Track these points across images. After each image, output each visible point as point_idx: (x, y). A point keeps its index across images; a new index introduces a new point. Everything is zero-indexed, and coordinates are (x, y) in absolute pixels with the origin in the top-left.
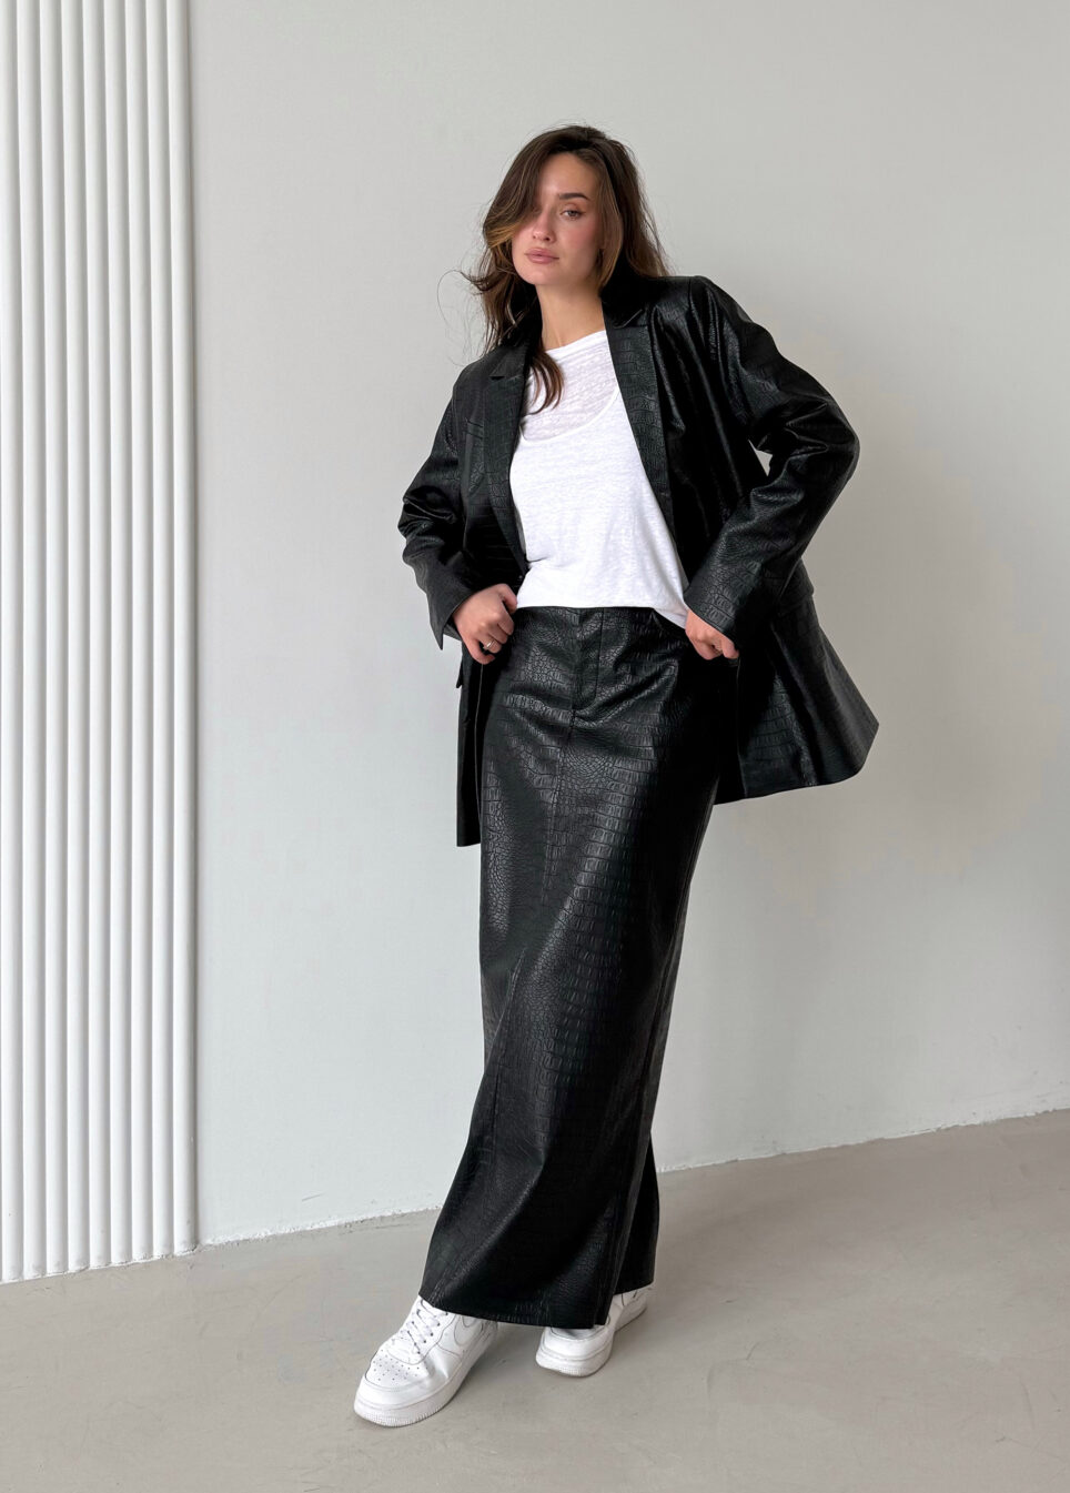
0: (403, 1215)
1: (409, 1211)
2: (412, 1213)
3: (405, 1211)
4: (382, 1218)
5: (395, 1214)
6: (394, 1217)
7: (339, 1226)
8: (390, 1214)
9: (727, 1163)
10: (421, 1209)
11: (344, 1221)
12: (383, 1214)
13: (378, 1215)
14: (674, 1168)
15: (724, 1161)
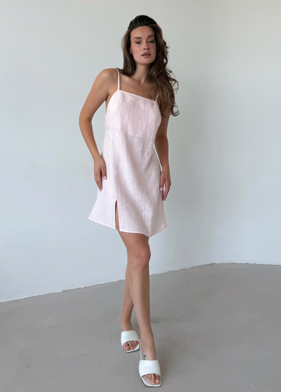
0: (40, 295)
1: (42, 294)
2: (43, 295)
3: (41, 295)
4: (35, 296)
5: (38, 295)
6: (38, 296)
7: (24, 299)
8: (37, 295)
9: (119, 281)
10: (45, 294)
11: (26, 297)
12: (35, 295)
13: (34, 296)
14: (106, 282)
15: (118, 280)
